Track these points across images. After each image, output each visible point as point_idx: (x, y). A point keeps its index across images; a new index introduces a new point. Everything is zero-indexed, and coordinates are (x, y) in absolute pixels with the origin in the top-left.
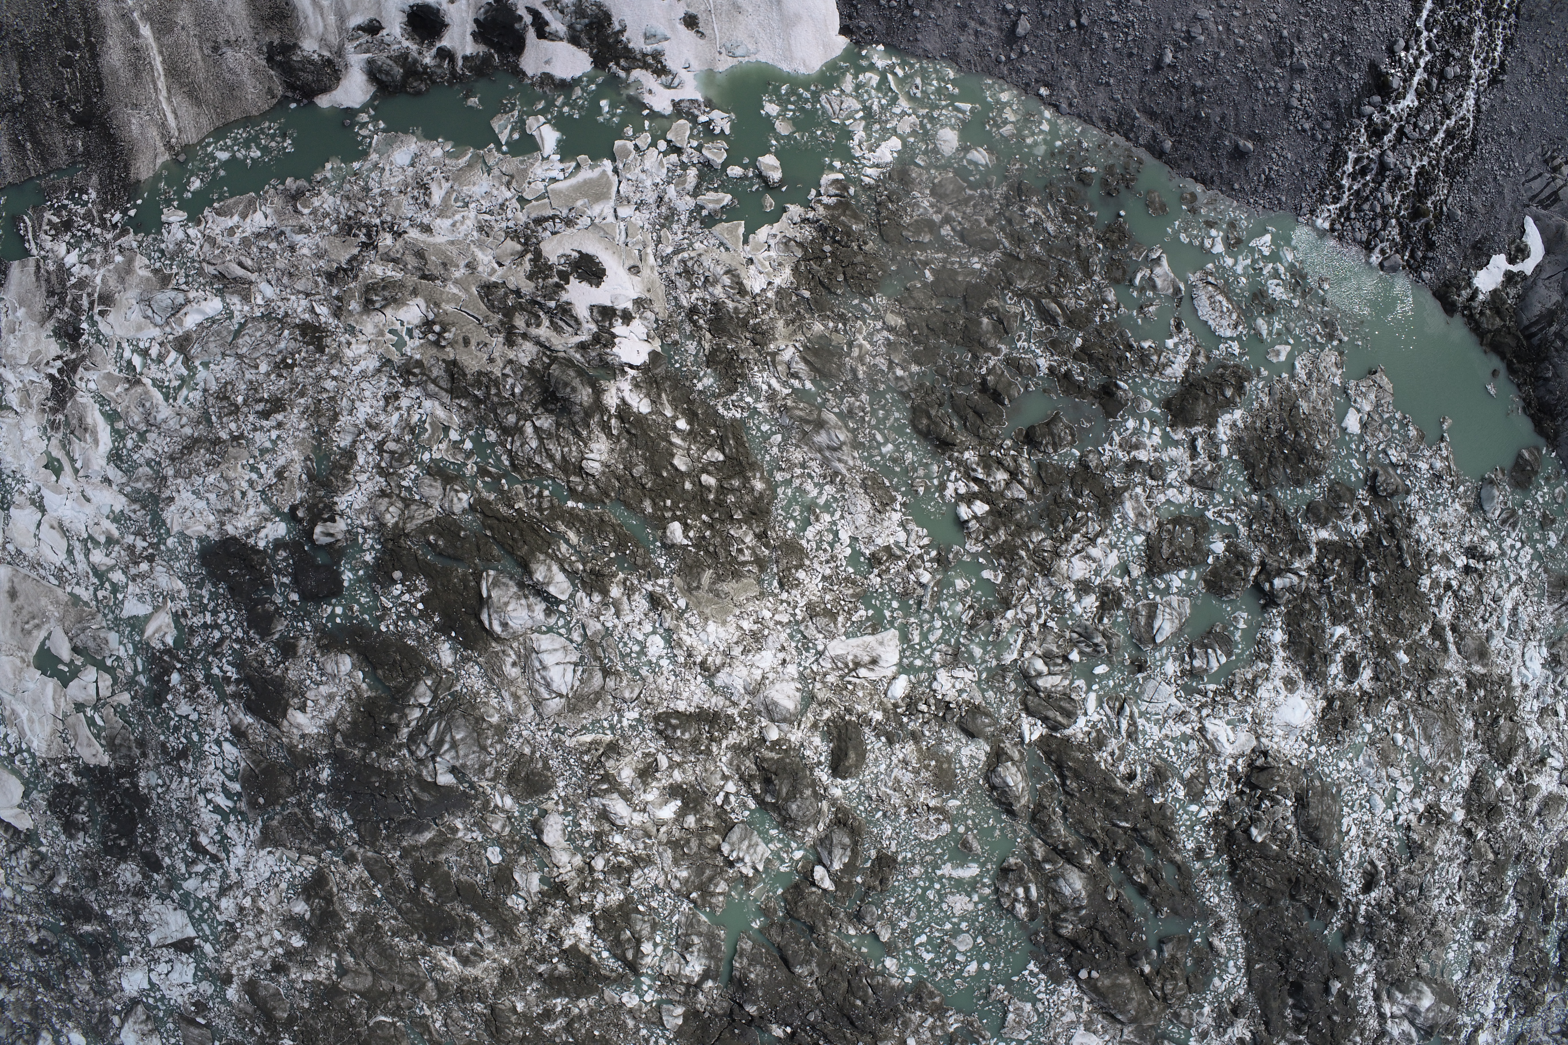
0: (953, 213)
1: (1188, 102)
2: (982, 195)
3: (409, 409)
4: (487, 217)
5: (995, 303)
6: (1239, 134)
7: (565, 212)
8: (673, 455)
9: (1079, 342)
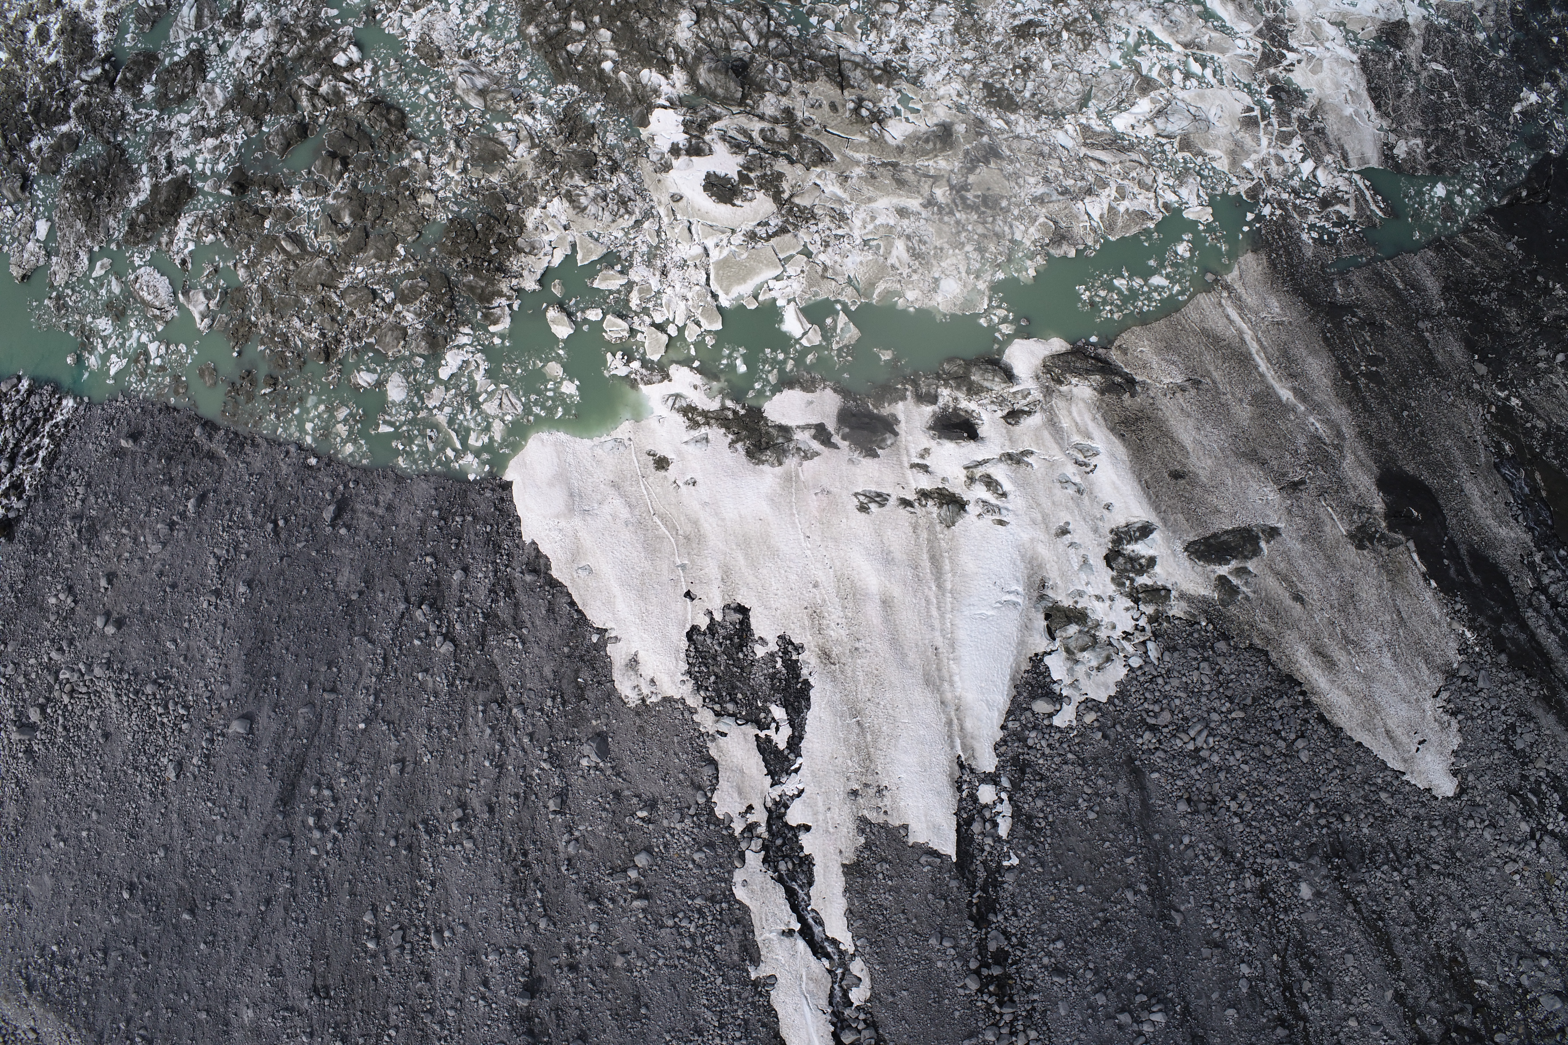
0: (384, 315)
1: (177, 471)
2: (360, 339)
3: (881, 42)
4: (840, 232)
5: (341, 240)
6: (133, 453)
7: (759, 245)
8: (613, 39)
9: (267, 224)
